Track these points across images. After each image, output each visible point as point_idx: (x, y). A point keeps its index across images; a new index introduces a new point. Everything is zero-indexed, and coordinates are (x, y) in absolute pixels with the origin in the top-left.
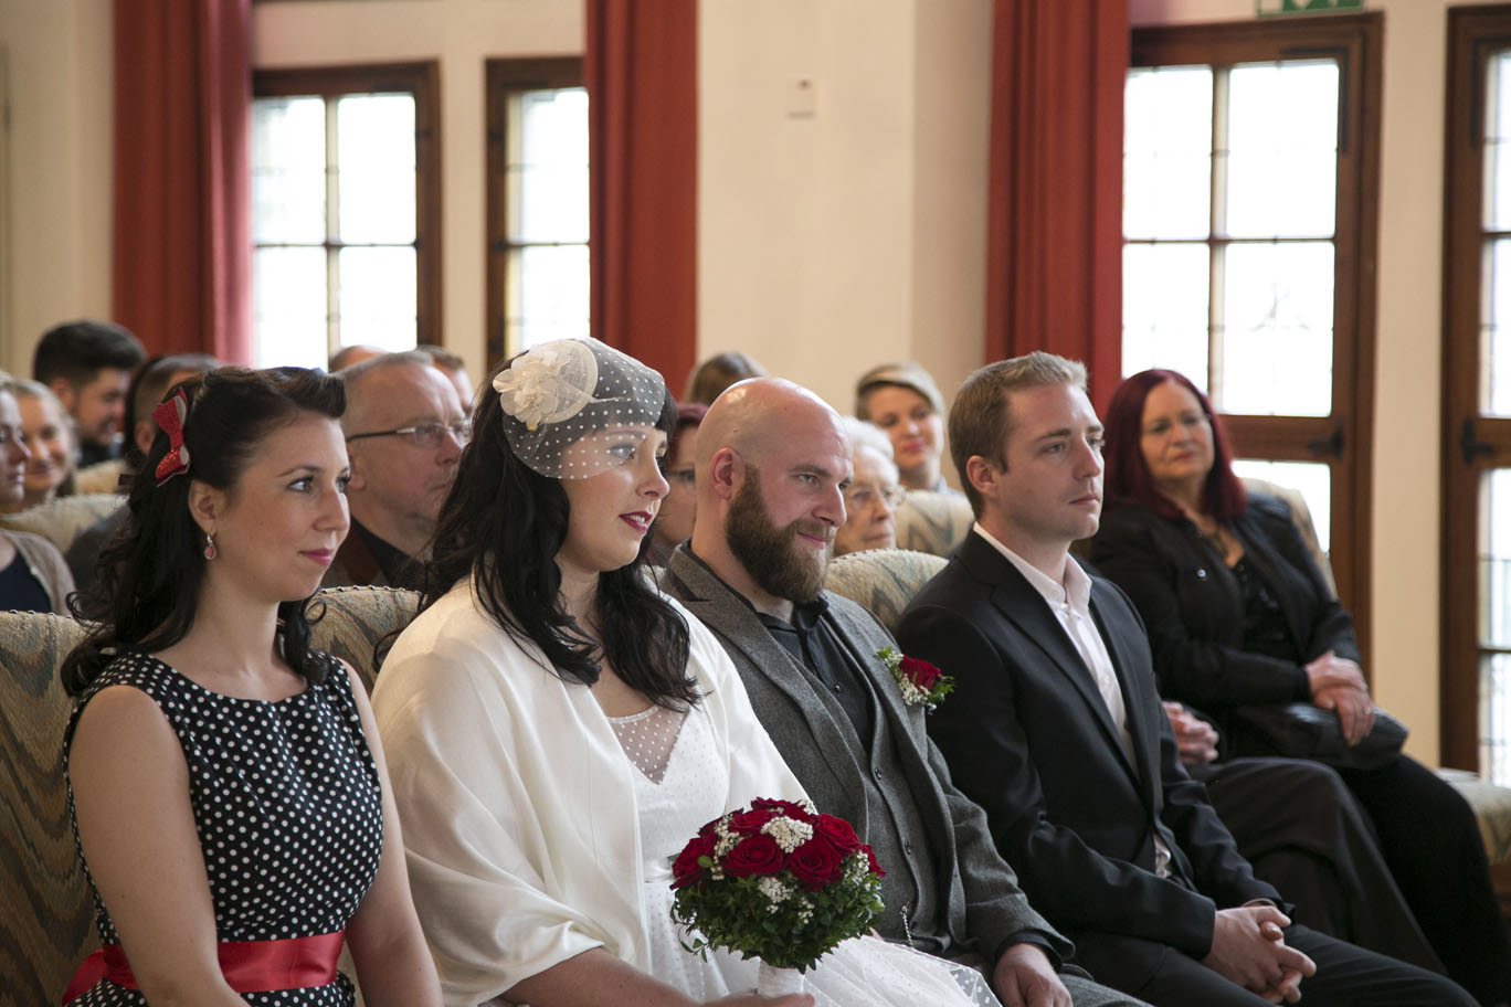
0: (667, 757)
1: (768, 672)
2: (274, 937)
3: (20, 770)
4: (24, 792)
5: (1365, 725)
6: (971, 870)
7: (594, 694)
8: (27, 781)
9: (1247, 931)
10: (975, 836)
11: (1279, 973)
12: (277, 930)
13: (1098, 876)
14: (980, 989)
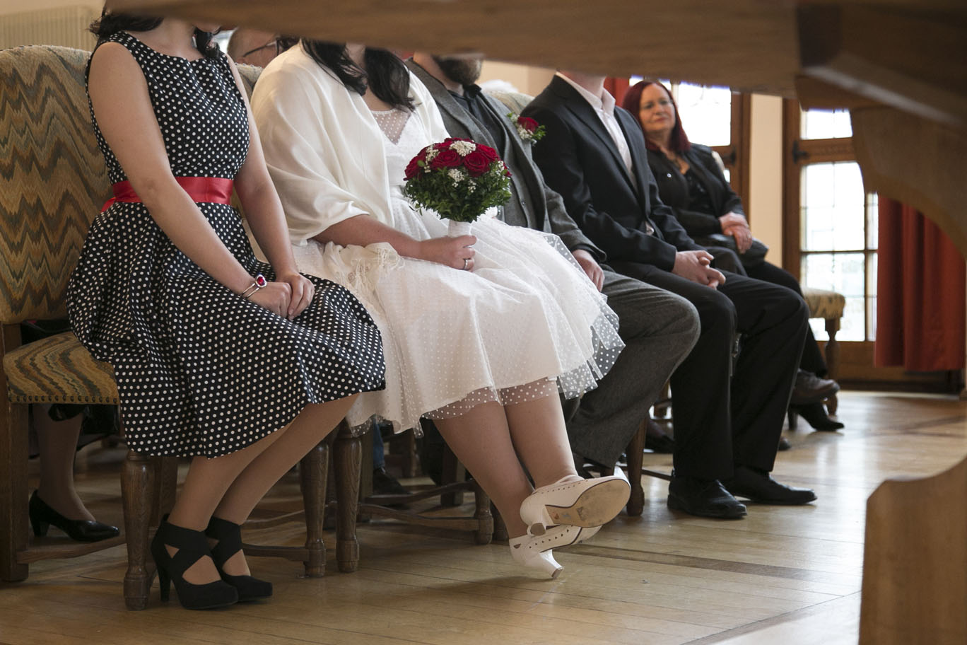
0: (401, 133)
1: (451, 113)
2: (196, 175)
3: (76, 119)
4: (78, 131)
5: (748, 244)
6: (554, 220)
7: (364, 99)
8: (79, 125)
9: (692, 261)
10: (557, 205)
11: (708, 281)
12: (197, 172)
13: (619, 233)
14: (559, 244)
